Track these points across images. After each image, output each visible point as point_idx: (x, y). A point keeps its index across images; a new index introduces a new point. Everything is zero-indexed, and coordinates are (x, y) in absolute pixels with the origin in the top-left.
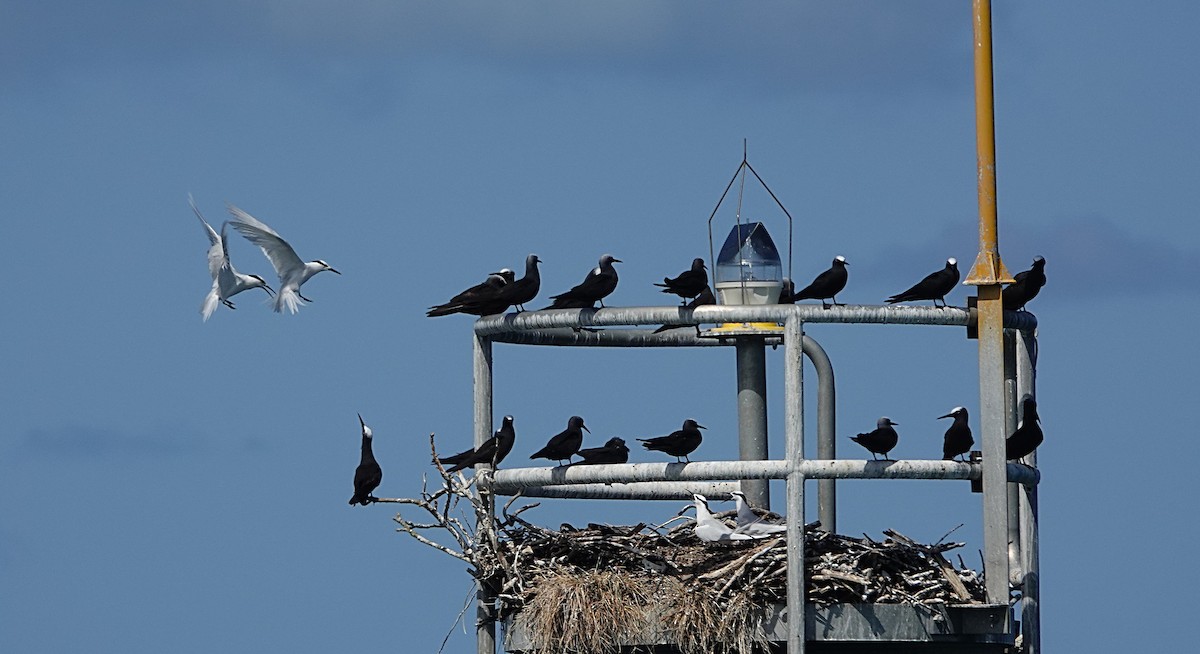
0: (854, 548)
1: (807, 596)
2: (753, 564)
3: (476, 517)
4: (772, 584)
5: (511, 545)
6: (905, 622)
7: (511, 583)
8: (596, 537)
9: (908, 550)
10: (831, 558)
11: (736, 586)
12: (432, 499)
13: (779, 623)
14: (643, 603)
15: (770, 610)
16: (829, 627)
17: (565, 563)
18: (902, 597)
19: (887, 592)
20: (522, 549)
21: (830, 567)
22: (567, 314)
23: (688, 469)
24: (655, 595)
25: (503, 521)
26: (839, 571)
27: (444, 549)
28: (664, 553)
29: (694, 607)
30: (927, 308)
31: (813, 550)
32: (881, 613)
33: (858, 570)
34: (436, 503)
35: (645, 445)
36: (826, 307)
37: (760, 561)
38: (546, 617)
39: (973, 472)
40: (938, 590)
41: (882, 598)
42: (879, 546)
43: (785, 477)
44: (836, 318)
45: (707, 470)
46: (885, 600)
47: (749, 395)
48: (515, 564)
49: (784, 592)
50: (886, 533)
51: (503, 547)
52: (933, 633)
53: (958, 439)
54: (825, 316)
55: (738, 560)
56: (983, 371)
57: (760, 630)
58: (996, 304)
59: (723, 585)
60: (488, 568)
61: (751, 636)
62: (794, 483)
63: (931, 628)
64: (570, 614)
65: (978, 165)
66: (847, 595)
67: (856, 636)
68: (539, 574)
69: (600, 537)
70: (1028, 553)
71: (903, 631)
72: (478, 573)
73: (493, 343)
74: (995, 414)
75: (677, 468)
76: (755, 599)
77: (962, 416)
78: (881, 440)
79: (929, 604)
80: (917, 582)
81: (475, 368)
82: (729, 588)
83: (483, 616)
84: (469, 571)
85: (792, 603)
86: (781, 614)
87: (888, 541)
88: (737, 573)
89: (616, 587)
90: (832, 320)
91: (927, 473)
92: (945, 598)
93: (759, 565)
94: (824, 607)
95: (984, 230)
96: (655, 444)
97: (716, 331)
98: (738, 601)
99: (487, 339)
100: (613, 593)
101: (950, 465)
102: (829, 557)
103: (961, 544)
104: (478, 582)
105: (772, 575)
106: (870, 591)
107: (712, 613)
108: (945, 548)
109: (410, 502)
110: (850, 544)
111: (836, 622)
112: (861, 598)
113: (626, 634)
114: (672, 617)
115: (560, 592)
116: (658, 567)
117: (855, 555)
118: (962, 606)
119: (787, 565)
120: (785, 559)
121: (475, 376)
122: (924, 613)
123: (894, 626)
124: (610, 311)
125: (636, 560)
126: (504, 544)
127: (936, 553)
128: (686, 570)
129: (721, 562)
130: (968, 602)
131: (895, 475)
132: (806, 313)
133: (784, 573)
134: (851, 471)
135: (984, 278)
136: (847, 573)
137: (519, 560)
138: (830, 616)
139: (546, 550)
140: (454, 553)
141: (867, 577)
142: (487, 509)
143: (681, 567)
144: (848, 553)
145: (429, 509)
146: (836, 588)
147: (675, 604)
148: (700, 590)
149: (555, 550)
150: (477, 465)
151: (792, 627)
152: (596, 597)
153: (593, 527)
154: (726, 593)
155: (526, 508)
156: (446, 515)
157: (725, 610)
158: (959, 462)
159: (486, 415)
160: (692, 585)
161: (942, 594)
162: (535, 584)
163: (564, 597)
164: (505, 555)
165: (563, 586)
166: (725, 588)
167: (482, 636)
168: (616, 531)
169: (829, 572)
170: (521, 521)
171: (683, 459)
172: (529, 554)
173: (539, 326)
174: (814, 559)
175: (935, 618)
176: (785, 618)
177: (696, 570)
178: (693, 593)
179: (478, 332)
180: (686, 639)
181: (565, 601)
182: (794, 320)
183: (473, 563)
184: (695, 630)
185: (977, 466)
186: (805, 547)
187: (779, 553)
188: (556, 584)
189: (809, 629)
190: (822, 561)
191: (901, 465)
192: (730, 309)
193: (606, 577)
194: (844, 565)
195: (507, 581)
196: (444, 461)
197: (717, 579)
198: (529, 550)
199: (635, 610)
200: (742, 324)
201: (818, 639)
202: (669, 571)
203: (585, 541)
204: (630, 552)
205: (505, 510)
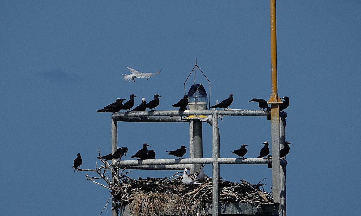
0: (233, 185)
1: (219, 200)
2: (202, 190)
3: (112, 175)
4: (208, 196)
5: (124, 184)
6: (248, 208)
7: (124, 196)
8: (151, 182)
9: (249, 186)
10: (226, 189)
11: (196, 197)
12: (99, 170)
13: (210, 209)
14: (167, 202)
15: (207, 205)
16: (225, 210)
17: (141, 190)
18: (247, 201)
19: (243, 199)
20: (128, 185)
21: (226, 191)
22: (144, 112)
23: (182, 161)
24: (170, 200)
25: (121, 176)
26: (228, 192)
27: (102, 185)
28: (172, 187)
29: (184, 204)
30: (256, 111)
31: (221, 186)
32: (241, 205)
33: (234, 192)
34: (100, 171)
35: (169, 153)
36: (226, 110)
37: (204, 189)
38: (137, 206)
39: (269, 162)
40: (258, 199)
41: (241, 201)
42: (240, 185)
43: (212, 163)
44: (228, 114)
45: (188, 161)
46: (242, 201)
47: (197, 137)
48: (126, 190)
49: (211, 199)
50: (241, 181)
51: (121, 185)
52: (256, 212)
53: (265, 152)
54: (225, 113)
55: (197, 189)
56: (272, 131)
57: (204, 211)
58: (277, 110)
59: (192, 197)
60: (116, 191)
61: (201, 213)
62: (215, 165)
63: (256, 210)
64: (144, 206)
65: (272, 67)
66: (231, 200)
67: (233, 213)
68: (134, 193)
69: (152, 182)
70: (283, 187)
71: (247, 212)
72: (113, 193)
73: (118, 121)
74: (276, 144)
75: (179, 160)
76: (202, 201)
77: (267, 144)
78: (242, 152)
79: (255, 203)
80: (252, 196)
81: (112, 129)
82: (194, 198)
83: (114, 206)
84: (110, 192)
85: (214, 203)
86: (210, 206)
87: (242, 183)
88: (197, 193)
89: (159, 197)
90: (227, 114)
91: (256, 162)
92: (260, 201)
93: (204, 191)
94: (223, 204)
95: (273, 87)
96: (172, 153)
97: (187, 118)
98: (197, 202)
99: (116, 120)
100: (158, 199)
101: (262, 159)
102: (225, 188)
103: (264, 184)
104: (113, 196)
105: (208, 194)
106: (238, 199)
107: (189, 205)
108: (260, 185)
109: (92, 170)
110: (231, 184)
111: (227, 209)
112: (235, 201)
113: (162, 212)
114: (177, 207)
115: (141, 199)
116: (171, 191)
117: (233, 188)
118: (266, 203)
119: (213, 191)
120: (212, 189)
121: (112, 131)
122: (254, 206)
123: (245, 210)
124: (158, 112)
125: (164, 189)
126: (122, 184)
127: (257, 187)
128: (180, 192)
129: (191, 189)
130: (267, 202)
131: (246, 163)
132: (219, 112)
133: (212, 193)
134: (233, 161)
135: (273, 102)
136: (231, 193)
137: (127, 189)
138: (225, 207)
139: (135, 185)
140: (105, 187)
141: (237, 194)
142: (117, 173)
143: (178, 191)
144: (231, 187)
145: (98, 173)
146: (227, 198)
147: (177, 203)
148: (185, 198)
149: (138, 186)
150: (112, 159)
151: (214, 210)
152: (152, 200)
153: (149, 178)
154: (193, 199)
155: (128, 172)
156: (103, 175)
157: (193, 205)
158: (265, 159)
159: (116, 143)
160: (182, 197)
161: (259, 200)
162: (132, 196)
163: (142, 200)
164: (122, 187)
165: (142, 197)
166: (193, 198)
167: (114, 212)
168: (156, 180)
169: (225, 193)
170: (126, 177)
171: (180, 158)
172: (130, 187)
173: (135, 116)
174: (221, 189)
175: (257, 207)
176: (212, 207)
177: (183, 192)
178: (183, 199)
179: (113, 118)
180: (181, 214)
181: (143, 202)
182: (216, 115)
183: (112, 190)
184: (184, 211)
185: (270, 160)
186: (218, 185)
187: (210, 187)
188: (139, 196)
189: (219, 211)
190: (223, 189)
191: (248, 160)
192: (191, 111)
193: (155, 194)
194: (230, 191)
195: (122, 195)
196: (103, 158)
197: (190, 195)
198: (130, 185)
199: (164, 204)
200: (195, 116)
201: (221, 214)
202: (175, 192)
203: (147, 183)
204: (162, 186)
205: (121, 173)
